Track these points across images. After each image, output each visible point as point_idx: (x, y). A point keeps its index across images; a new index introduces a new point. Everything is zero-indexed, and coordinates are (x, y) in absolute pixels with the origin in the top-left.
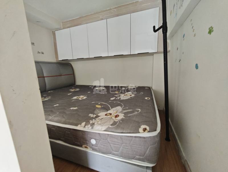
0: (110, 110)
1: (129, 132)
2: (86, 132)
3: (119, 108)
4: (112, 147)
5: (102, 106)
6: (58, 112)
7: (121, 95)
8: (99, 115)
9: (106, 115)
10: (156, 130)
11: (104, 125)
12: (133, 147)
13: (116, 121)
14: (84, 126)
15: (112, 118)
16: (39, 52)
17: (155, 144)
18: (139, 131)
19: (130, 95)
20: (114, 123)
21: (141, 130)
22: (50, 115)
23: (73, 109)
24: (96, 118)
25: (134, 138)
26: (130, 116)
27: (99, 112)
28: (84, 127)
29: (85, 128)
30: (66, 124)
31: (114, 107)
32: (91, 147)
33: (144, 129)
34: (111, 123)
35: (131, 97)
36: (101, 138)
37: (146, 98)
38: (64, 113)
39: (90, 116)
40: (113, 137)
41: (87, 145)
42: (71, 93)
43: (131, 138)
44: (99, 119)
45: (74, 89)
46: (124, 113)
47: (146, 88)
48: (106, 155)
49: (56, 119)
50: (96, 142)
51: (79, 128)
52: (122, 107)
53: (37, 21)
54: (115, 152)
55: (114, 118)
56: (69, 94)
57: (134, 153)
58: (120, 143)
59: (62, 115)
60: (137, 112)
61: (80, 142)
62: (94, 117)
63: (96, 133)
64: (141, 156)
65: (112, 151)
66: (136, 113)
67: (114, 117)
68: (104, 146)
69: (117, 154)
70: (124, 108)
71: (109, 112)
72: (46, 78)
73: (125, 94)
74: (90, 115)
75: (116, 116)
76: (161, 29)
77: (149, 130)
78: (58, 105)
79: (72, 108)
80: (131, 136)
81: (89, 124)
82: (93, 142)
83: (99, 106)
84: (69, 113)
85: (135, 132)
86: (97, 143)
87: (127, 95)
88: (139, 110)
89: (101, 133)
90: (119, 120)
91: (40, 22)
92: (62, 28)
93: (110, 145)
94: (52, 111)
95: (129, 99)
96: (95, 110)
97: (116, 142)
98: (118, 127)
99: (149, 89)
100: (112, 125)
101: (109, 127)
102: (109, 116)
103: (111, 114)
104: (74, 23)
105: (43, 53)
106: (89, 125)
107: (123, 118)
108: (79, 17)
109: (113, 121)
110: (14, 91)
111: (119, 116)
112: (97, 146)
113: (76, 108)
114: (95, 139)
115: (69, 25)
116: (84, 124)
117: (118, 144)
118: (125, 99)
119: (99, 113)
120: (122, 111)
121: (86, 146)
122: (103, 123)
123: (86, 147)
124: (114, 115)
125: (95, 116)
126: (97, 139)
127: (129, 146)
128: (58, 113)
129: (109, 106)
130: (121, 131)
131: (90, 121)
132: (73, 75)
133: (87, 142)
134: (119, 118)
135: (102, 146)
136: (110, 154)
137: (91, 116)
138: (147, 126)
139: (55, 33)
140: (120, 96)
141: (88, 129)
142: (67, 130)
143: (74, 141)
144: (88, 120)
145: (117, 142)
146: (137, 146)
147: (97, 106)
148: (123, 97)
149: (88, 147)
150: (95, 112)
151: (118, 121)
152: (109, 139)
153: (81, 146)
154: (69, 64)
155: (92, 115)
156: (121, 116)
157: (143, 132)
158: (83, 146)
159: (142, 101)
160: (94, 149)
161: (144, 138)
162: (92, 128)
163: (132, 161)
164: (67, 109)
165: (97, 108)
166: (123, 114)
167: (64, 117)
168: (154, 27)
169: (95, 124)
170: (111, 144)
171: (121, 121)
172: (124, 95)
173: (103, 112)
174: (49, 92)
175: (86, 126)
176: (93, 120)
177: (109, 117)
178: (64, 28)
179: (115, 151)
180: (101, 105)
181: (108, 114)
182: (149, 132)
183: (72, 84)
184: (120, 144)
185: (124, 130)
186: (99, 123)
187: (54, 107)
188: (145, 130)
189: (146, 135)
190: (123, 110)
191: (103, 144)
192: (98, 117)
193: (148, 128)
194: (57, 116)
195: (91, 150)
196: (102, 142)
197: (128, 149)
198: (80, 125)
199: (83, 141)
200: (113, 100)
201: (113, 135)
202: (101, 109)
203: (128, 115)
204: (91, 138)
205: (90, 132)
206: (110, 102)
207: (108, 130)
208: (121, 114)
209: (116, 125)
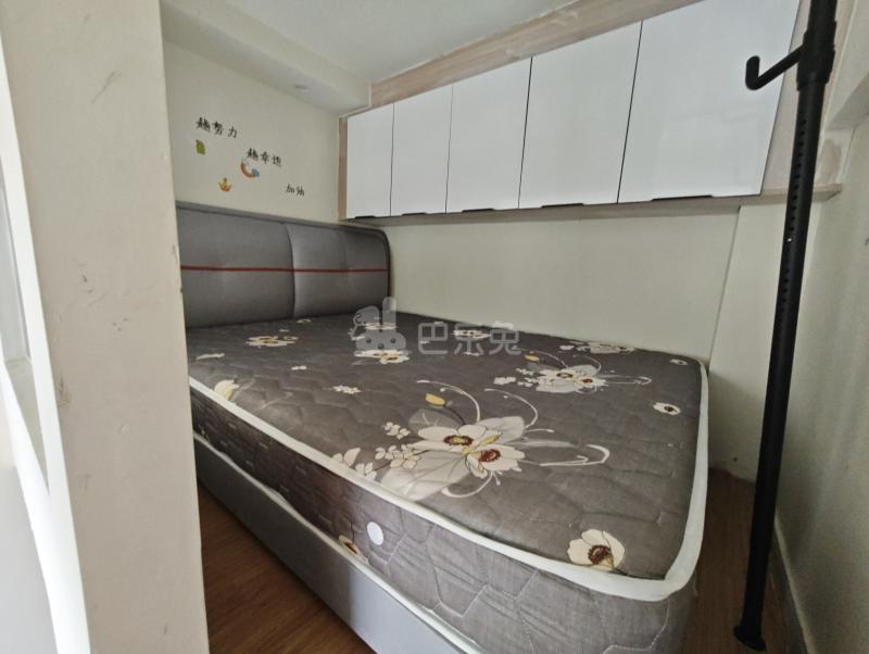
0: (473, 422)
1: (519, 539)
2: (353, 489)
3: (515, 425)
4: (440, 580)
5: (450, 403)
6: (291, 391)
7: (542, 372)
8: (421, 433)
9: (448, 440)
10: (661, 576)
11: (423, 478)
12: (531, 620)
13: (477, 474)
14: (351, 462)
15: (469, 457)
16: (290, 189)
17: (644, 644)
18: (569, 551)
19: (586, 381)
20: (467, 485)
21: (579, 549)
22: (264, 398)
23: (342, 392)
24: (406, 444)
25: (535, 579)
26: (547, 470)
27: (427, 423)
28: (353, 467)
29: (352, 470)
30: (300, 439)
31: (494, 416)
32: (366, 555)
33: (595, 547)
34: (454, 479)
35: (584, 390)
36: (405, 531)
37: (660, 407)
38: (310, 397)
39: (387, 428)
40: (447, 541)
41: (353, 540)
43: (521, 574)
44: (413, 449)
46: (529, 452)
47: (676, 361)
48: (417, 605)
49: (277, 413)
50: (385, 538)
51: (334, 464)
52: (527, 421)
53: (297, 87)
54: (447, 608)
55: (473, 460)
57: (531, 645)
58: (473, 577)
59: (298, 404)
60: (591, 459)
61: (333, 519)
62: (399, 437)
63: (388, 502)
65: (436, 598)
66: (585, 462)
67: (479, 456)
68: (412, 565)
69: (456, 619)
70: (534, 426)
71: (466, 430)
72: (297, 274)
73: (563, 371)
74: (389, 425)
75: (486, 456)
77: (621, 564)
78: (303, 368)
79: (338, 389)
81: (373, 459)
82: (375, 534)
83: (440, 401)
84: (323, 403)
85: (546, 551)
86: (389, 545)
87: (571, 376)
88: (602, 454)
89: (405, 511)
90: (492, 474)
91: (304, 88)
92: (370, 105)
93: (434, 572)
94: (276, 384)
95: (571, 395)
96: (415, 410)
97: (455, 566)
98: (479, 503)
99: (693, 366)
100: (453, 487)
101: (439, 493)
102: (458, 449)
103: (468, 441)
104: (412, 82)
105: (301, 192)
106: (370, 466)
107: (511, 471)
108: (428, 61)
109: (466, 473)
110: (86, 280)
111: (498, 454)
112: (386, 558)
113: (356, 390)
114: (383, 527)
115: (392, 93)
116: (353, 453)
117: (465, 577)
118: (553, 391)
119: (426, 426)
120: (521, 440)
121: (350, 542)
122: (420, 471)
123: (348, 545)
124: (479, 449)
125: (405, 432)
126: (388, 526)
127: (512, 607)
128: (290, 394)
129: (478, 408)
130: (488, 528)
131: (378, 450)
132: (386, 273)
133: (355, 528)
134: (494, 467)
135: (403, 563)
136: (431, 608)
137: (389, 431)
138: (619, 540)
139: (346, 125)
140: (537, 375)
141: (362, 477)
142: (301, 462)
143: (316, 511)
144: (371, 441)
145: (463, 571)
146: (545, 618)
147: (431, 398)
148: (550, 381)
149: (356, 548)
150: (413, 421)
151: (488, 477)
152: (430, 543)
153: (335, 536)
155: (397, 427)
156: (510, 460)
157: (589, 562)
158: (342, 538)
159: (632, 413)
160: (374, 566)
161: (587, 593)
162: (378, 479)
164: (325, 389)
165: (428, 406)
166: (521, 455)
167: (300, 414)
168: (753, 63)
169: (392, 465)
170: (437, 569)
171: (498, 483)
172: (559, 375)
173: (441, 424)
174: (300, 321)
175: (360, 467)
176: (392, 448)
177: (455, 453)
178: (375, 106)
179: (448, 605)
180: (444, 396)
181: (456, 440)
182: (619, 571)
184: (472, 581)
185: (498, 526)
186: (410, 465)
187: (288, 374)
188: (599, 555)
189: (600, 581)
190: (529, 434)
191: (408, 556)
192: (413, 442)
193: (618, 551)
194: (284, 405)
195: (364, 565)
196: (405, 546)
197: (504, 615)
198: (339, 455)
199: (344, 519)
200: (504, 387)
201: (448, 531)
202: (440, 411)
203: (543, 465)
204: (369, 516)
205: (368, 492)
206: (487, 390)
207: (433, 505)
208: (512, 449)
209: (473, 493)
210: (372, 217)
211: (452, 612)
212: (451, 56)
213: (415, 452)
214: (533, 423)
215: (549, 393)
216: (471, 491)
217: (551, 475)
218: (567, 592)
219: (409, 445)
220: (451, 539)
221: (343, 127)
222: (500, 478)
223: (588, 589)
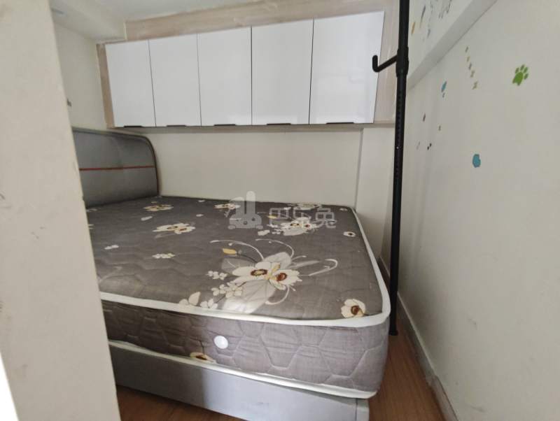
0: (261, 260)
1: (316, 315)
2: (201, 319)
3: (283, 257)
4: (271, 354)
5: (240, 252)
6: (119, 265)
8: (234, 273)
9: (253, 273)
10: (380, 311)
11: (252, 298)
12: (327, 354)
13: (280, 288)
14: (196, 302)
15: (270, 280)
17: (379, 344)
18: (343, 313)
20: (278, 295)
21: (346, 311)
23: (161, 259)
24: (229, 281)
25: (328, 332)
26: (314, 277)
27: (234, 266)
29: (199, 308)
30: (145, 298)
31: (270, 255)
32: (214, 358)
33: (352, 307)
34: (270, 294)
35: (308, 231)
36: (244, 334)
37: (346, 234)
38: (138, 267)
39: (211, 275)
40: (275, 330)
41: (204, 352)
42: (151, 217)
43: (321, 332)
44: (236, 284)
45: (157, 207)
46: (299, 269)
47: (342, 209)
48: (255, 374)
49: (115, 283)
50: (229, 342)
51: (182, 307)
52: (289, 254)
54: (278, 368)
55: (274, 281)
56: (143, 219)
57: (328, 367)
58: (293, 344)
59: (133, 273)
60: (331, 266)
61: (183, 345)
62: (222, 279)
64: (345, 374)
65: (269, 365)
66: (328, 269)
67: (276, 278)
68: (251, 352)
69: (283, 371)
70: (294, 256)
71: (259, 266)
74: (211, 273)
75: (281, 277)
76: (394, 66)
77: (366, 311)
78: (115, 246)
79: (157, 256)
80: (321, 327)
81: (212, 296)
82: (221, 342)
83: (232, 252)
84: (153, 268)
85: (331, 317)
86: (233, 346)
88: (334, 263)
89: (243, 321)
90: (288, 286)
92: (126, 37)
93: (267, 350)
95: (304, 235)
96: (221, 261)
97: (282, 342)
98: (288, 305)
99: (349, 211)
100: (271, 299)
101: (264, 305)
102: (262, 277)
103: (265, 272)
105: (69, 104)
106: (211, 301)
107: (297, 282)
109: (274, 290)
110: (4, 198)
111: (286, 276)
112: (230, 354)
113: (170, 255)
114: (226, 337)
115: (144, 32)
116: (195, 297)
117: (288, 346)
118: (294, 234)
119: (235, 269)
120: (292, 265)
121: (200, 354)
122: (246, 296)
123: (199, 357)
124: (273, 274)
125: (223, 276)
126: (231, 334)
127: (316, 351)
128: (119, 268)
129: (258, 251)
130: (298, 315)
131: (213, 289)
132: (154, 168)
133: (203, 344)
134: (287, 282)
135: (245, 353)
136: (266, 372)
137: (213, 277)
138: (361, 300)
139: (104, 50)
141: (208, 309)
142: (147, 312)
143: (168, 344)
144: (206, 288)
145: (286, 343)
146: (335, 350)
147: (226, 251)
149: (206, 356)
150: (224, 267)
151: (287, 289)
152: (263, 336)
153: (186, 354)
154: (143, 139)
155: (216, 273)
156: (293, 278)
157: (352, 315)
158: (194, 354)
159: (336, 239)
160: (221, 362)
161: (354, 330)
162: (220, 308)
163: (322, 387)
164: (145, 258)
165: (226, 255)
166: (297, 273)
167: (138, 280)
168: (375, 59)
169: (227, 296)
170: (269, 348)
171: (294, 290)
173: (243, 265)
175: (204, 304)
176: (222, 286)
177: (262, 280)
178: (131, 39)
179: (278, 365)
180: (235, 247)
181: (258, 273)
182: (366, 315)
183: (152, 193)
184: (292, 347)
185: (303, 312)
187: (106, 253)
188: (355, 310)
189: (360, 322)
190: (295, 261)
191: (247, 348)
192: (232, 280)
193: (362, 306)
194: (119, 277)
195: (214, 365)
196: (244, 343)
197: (312, 357)
198: (185, 300)
199: (194, 341)
200: (265, 237)
201: (275, 324)
202: (235, 258)
203: (310, 275)
204: (215, 333)
205: (213, 318)
206: (257, 240)
207: (263, 312)
208: (291, 270)
209: (283, 300)
210: (140, 127)
211: (281, 369)
213: (238, 285)
214: (293, 254)
215: (292, 236)
216: (282, 298)
217: (317, 279)
218: (346, 333)
219: (232, 282)
220: (277, 327)
221: (102, 53)
222: (293, 287)
223: (355, 328)
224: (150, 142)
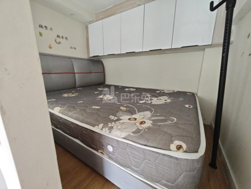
0: (135, 114)
1: (155, 146)
2: (102, 136)
3: (148, 114)
4: (131, 160)
5: (128, 109)
7: (153, 99)
8: (121, 118)
9: (129, 119)
10: (197, 152)
11: (124, 131)
12: (160, 168)
13: (140, 128)
14: (101, 128)
15: (137, 124)
16: (71, 48)
17: (194, 171)
18: (170, 147)
19: (165, 100)
20: (137, 131)
21: (173, 147)
22: (71, 111)
23: (95, 108)
25: (161, 156)
26: (160, 126)
27: (122, 115)
28: (102, 129)
29: (102, 131)
30: (83, 123)
31: (141, 112)
32: (107, 155)
33: (178, 146)
34: (133, 130)
35: (165, 103)
36: (119, 147)
37: (187, 106)
38: (85, 110)
39: (110, 117)
40: (133, 148)
42: (98, 92)
43: (157, 155)
45: (102, 88)
47: (188, 94)
48: (124, 168)
49: (75, 115)
50: (113, 149)
51: (95, 129)
52: (151, 112)
53: (71, 14)
54: (134, 167)
55: (138, 124)
56: (96, 93)
57: (160, 175)
58: (142, 158)
59: (82, 112)
60: (172, 121)
61: (96, 146)
62: (115, 120)
63: (113, 139)
64: (169, 182)
65: (130, 165)
66: (170, 122)
67: (139, 123)
68: (122, 156)
69: (137, 170)
71: (134, 116)
72: (76, 74)
73: (158, 98)
74: (111, 116)
75: (142, 123)
77: (186, 150)
78: (81, 102)
79: (94, 107)
80: (157, 153)
81: (107, 126)
82: (110, 148)
83: (124, 109)
84: (90, 111)
85: (164, 148)
86: (115, 151)
87: (161, 99)
88: (174, 120)
89: (119, 141)
90: (144, 128)
91: (74, 15)
92: (95, 21)
93: (129, 158)
94: (74, 107)
95: (162, 104)
96: (118, 112)
97: (136, 155)
98: (142, 136)
99: (193, 95)
100: (134, 133)
101: (129, 134)
102: (133, 121)
103: (136, 119)
104: (107, 13)
105: (75, 49)
106: (107, 129)
107: (150, 126)
109: (136, 128)
110: (6, 70)
111: (145, 122)
112: (114, 155)
113: (99, 107)
114: (112, 146)
115: (102, 17)
116: (101, 125)
117: (139, 158)
118: (157, 104)
119: (122, 116)
120: (151, 118)
121: (102, 151)
122: (122, 129)
123: (101, 153)
124: (139, 121)
125: (116, 118)
126: (114, 146)
127: (154, 165)
128: (79, 110)
129: (136, 110)
130: (145, 143)
131: (109, 124)
132: (103, 73)
133: (103, 147)
134: (144, 126)
136: (129, 168)
137: (111, 118)
138: (184, 143)
139: (88, 27)
140: (151, 100)
141: (105, 132)
142: (84, 129)
143: (90, 144)
144: (106, 122)
145: (138, 156)
146: (164, 167)
147: (122, 108)
148: (155, 101)
149: (104, 153)
150: (118, 114)
151: (143, 129)
152: (128, 150)
153: (97, 150)
154: (100, 62)
155: (113, 117)
156: (149, 124)
157: (177, 150)
158: (99, 151)
159: (180, 108)
160: (110, 158)
162: (110, 132)
163: (157, 185)
164: (89, 107)
165: (121, 110)
166: (152, 122)
167: (83, 115)
168: (212, 3)
169: (114, 128)
170: (130, 157)
171: (147, 130)
172: (157, 99)
173: (126, 115)
174: (78, 89)
175: (104, 129)
176: (113, 123)
177: (132, 123)
178: (97, 21)
180: (126, 107)
181: (132, 119)
182: (185, 152)
183: (102, 83)
185: (148, 142)
186: (119, 127)
187: (77, 104)
188: (179, 148)
189: (180, 155)
190: (152, 116)
191: (120, 154)
193: (184, 146)
194: (77, 113)
195: (106, 158)
196: (120, 151)
197: (152, 168)
198: (97, 126)
199: (100, 145)
200: (143, 103)
201: (133, 145)
202: (125, 111)
203: (158, 124)
204: (107, 143)
205: (107, 136)
206: (138, 105)
207: (128, 138)
208: (149, 120)
209: (139, 134)
210: (98, 56)
211: (136, 169)
212: (120, 4)
213: (120, 123)
214: (153, 113)
215: (156, 104)
216: (139, 133)
217: (161, 127)
218: (171, 159)
219: (118, 122)
220: (134, 147)
221: (87, 28)
222: (147, 129)
223: (177, 158)
224: (103, 63)
